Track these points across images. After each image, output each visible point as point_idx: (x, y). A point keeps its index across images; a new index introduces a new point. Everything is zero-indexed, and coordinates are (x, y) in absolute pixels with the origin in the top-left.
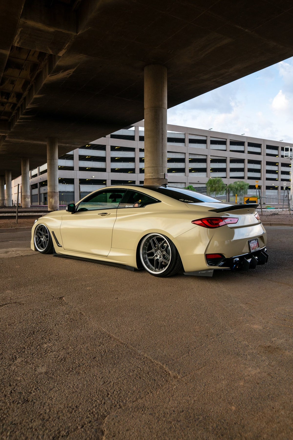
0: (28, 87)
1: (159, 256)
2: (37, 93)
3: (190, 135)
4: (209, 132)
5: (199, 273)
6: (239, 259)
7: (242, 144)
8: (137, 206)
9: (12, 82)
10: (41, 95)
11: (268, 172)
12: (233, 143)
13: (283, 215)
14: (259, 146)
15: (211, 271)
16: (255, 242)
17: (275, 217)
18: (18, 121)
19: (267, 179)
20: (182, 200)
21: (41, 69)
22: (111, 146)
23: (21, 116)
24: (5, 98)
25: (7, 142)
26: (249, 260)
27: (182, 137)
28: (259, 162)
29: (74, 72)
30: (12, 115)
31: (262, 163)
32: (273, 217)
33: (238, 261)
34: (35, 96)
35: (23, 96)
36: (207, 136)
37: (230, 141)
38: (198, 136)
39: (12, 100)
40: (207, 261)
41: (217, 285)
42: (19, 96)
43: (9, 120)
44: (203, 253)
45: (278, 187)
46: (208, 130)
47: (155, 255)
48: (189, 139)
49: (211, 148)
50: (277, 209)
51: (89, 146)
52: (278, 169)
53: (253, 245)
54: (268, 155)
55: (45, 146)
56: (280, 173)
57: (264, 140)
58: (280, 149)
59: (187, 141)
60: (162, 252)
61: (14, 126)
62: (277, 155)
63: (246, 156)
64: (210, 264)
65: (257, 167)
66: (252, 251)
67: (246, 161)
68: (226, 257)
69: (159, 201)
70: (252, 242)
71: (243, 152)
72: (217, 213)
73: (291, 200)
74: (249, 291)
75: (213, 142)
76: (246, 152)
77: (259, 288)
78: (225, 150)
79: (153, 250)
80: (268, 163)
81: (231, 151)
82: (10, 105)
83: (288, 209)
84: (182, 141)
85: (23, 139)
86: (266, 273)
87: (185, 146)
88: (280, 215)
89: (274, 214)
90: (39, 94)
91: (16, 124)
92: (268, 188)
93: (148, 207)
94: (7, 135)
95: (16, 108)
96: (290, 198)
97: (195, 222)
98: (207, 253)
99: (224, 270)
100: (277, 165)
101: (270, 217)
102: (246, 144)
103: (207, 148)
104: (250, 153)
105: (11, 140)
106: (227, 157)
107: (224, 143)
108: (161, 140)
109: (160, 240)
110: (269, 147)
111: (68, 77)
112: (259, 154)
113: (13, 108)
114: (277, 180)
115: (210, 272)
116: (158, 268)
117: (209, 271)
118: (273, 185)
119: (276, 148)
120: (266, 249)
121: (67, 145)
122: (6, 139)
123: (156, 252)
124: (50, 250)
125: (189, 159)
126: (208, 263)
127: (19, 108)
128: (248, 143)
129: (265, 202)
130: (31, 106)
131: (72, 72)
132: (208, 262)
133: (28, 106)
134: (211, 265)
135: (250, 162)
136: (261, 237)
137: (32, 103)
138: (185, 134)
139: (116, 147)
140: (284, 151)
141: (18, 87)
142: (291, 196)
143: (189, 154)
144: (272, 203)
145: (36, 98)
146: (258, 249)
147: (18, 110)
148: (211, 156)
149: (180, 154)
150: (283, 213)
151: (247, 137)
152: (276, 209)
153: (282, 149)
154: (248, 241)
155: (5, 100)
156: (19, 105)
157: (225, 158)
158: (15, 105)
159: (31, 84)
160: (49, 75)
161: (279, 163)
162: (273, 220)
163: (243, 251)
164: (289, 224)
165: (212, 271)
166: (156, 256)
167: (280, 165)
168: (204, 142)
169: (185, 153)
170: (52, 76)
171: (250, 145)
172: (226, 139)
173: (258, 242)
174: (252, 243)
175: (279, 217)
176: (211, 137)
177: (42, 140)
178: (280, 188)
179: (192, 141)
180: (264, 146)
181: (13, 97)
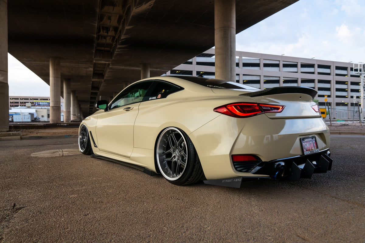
0: (122, 21)
1: (177, 158)
2: (128, 25)
3: (265, 60)
4: (282, 57)
5: (223, 181)
6: (285, 164)
7: (312, 66)
8: (160, 98)
9: (110, 18)
10: (131, 26)
11: (338, 90)
12: (303, 66)
13: (353, 126)
14: (328, 67)
15: (238, 180)
16: (311, 141)
17: (345, 127)
18: (117, 50)
19: (337, 97)
20: (210, 86)
21: (130, 5)
22: (197, 71)
23: (118, 46)
24: (106, 32)
25: (111, 68)
26: (302, 166)
27: (257, 62)
28: (329, 82)
29: (154, 3)
30: (113, 46)
31: (332, 82)
32: (343, 127)
33: (283, 166)
34: (127, 28)
35: (119, 29)
36: (279, 61)
37: (301, 65)
38: (272, 61)
39: (111, 33)
40: (234, 165)
41: (248, 200)
42: (116, 29)
43: (111, 51)
44: (228, 153)
45: (348, 103)
46: (281, 55)
47: (173, 155)
48: (264, 64)
49: (284, 71)
50: (348, 122)
51: (179, 72)
52: (348, 87)
53: (308, 145)
54: (337, 75)
55: (140, 71)
56: (349, 91)
57: (333, 62)
58: (349, 69)
59: (262, 65)
60: (180, 152)
61: (115, 55)
62: (346, 75)
63: (316, 77)
64: (238, 169)
65: (327, 86)
66: (306, 153)
67: (316, 81)
68: (263, 160)
69: (182, 89)
70: (306, 140)
71: (313, 73)
72: (251, 97)
73: (362, 112)
74: (295, 214)
75: (285, 66)
76: (316, 73)
77: (314, 210)
78: (297, 72)
79: (172, 150)
80: (338, 82)
81: (302, 72)
82: (110, 38)
83: (359, 122)
84: (257, 65)
85: (123, 66)
86: (330, 185)
87: (260, 69)
88: (351, 125)
89: (344, 125)
90: (129, 25)
91: (115, 53)
92: (338, 104)
93: (170, 97)
94: (110, 63)
95: (115, 40)
96: (360, 111)
97: (218, 110)
98: (235, 153)
99: (261, 179)
100: (347, 90)
101: (340, 127)
102: (316, 66)
103: (280, 71)
104: (319, 73)
105: (114, 67)
106: (298, 78)
107: (295, 66)
108: (230, 56)
109: (178, 136)
110: (338, 68)
111: (150, 8)
112: (329, 74)
113: (113, 40)
114: (347, 97)
115: (238, 182)
116: (175, 173)
117: (236, 180)
118: (343, 101)
119: (345, 69)
120: (329, 152)
121: (158, 70)
122: (110, 66)
123: (174, 152)
124: (88, 151)
125: (264, 80)
126: (236, 169)
127: (117, 39)
128: (318, 65)
129: (335, 117)
130: (124, 37)
131: (153, 3)
132: (236, 166)
133: (123, 37)
134: (240, 171)
135: (320, 81)
136: (321, 134)
137: (125, 34)
138: (260, 59)
139: (202, 72)
140: (353, 71)
141: (114, 22)
142: (362, 109)
143: (264, 76)
144: (342, 118)
145: (127, 30)
146: (316, 151)
147: (116, 41)
148: (283, 77)
149: (255, 76)
150: (354, 124)
151: (316, 60)
152: (346, 122)
153: (352, 69)
154: (300, 139)
155: (106, 34)
156: (117, 37)
157: (296, 79)
158: (114, 37)
159: (123, 18)
160: (135, 8)
161: (349, 82)
162: (343, 130)
163: (292, 152)
164: (361, 133)
165: (240, 180)
166: (174, 157)
167: (349, 83)
168: (277, 65)
169: (260, 76)
170: (137, 8)
171: (320, 66)
172: (298, 63)
173: (316, 141)
174: (306, 142)
175: (350, 127)
176: (283, 61)
177: (137, 66)
178: (349, 105)
179: (266, 65)
180: (333, 68)
181: (112, 31)
